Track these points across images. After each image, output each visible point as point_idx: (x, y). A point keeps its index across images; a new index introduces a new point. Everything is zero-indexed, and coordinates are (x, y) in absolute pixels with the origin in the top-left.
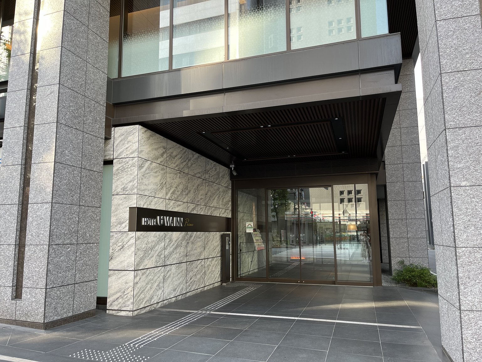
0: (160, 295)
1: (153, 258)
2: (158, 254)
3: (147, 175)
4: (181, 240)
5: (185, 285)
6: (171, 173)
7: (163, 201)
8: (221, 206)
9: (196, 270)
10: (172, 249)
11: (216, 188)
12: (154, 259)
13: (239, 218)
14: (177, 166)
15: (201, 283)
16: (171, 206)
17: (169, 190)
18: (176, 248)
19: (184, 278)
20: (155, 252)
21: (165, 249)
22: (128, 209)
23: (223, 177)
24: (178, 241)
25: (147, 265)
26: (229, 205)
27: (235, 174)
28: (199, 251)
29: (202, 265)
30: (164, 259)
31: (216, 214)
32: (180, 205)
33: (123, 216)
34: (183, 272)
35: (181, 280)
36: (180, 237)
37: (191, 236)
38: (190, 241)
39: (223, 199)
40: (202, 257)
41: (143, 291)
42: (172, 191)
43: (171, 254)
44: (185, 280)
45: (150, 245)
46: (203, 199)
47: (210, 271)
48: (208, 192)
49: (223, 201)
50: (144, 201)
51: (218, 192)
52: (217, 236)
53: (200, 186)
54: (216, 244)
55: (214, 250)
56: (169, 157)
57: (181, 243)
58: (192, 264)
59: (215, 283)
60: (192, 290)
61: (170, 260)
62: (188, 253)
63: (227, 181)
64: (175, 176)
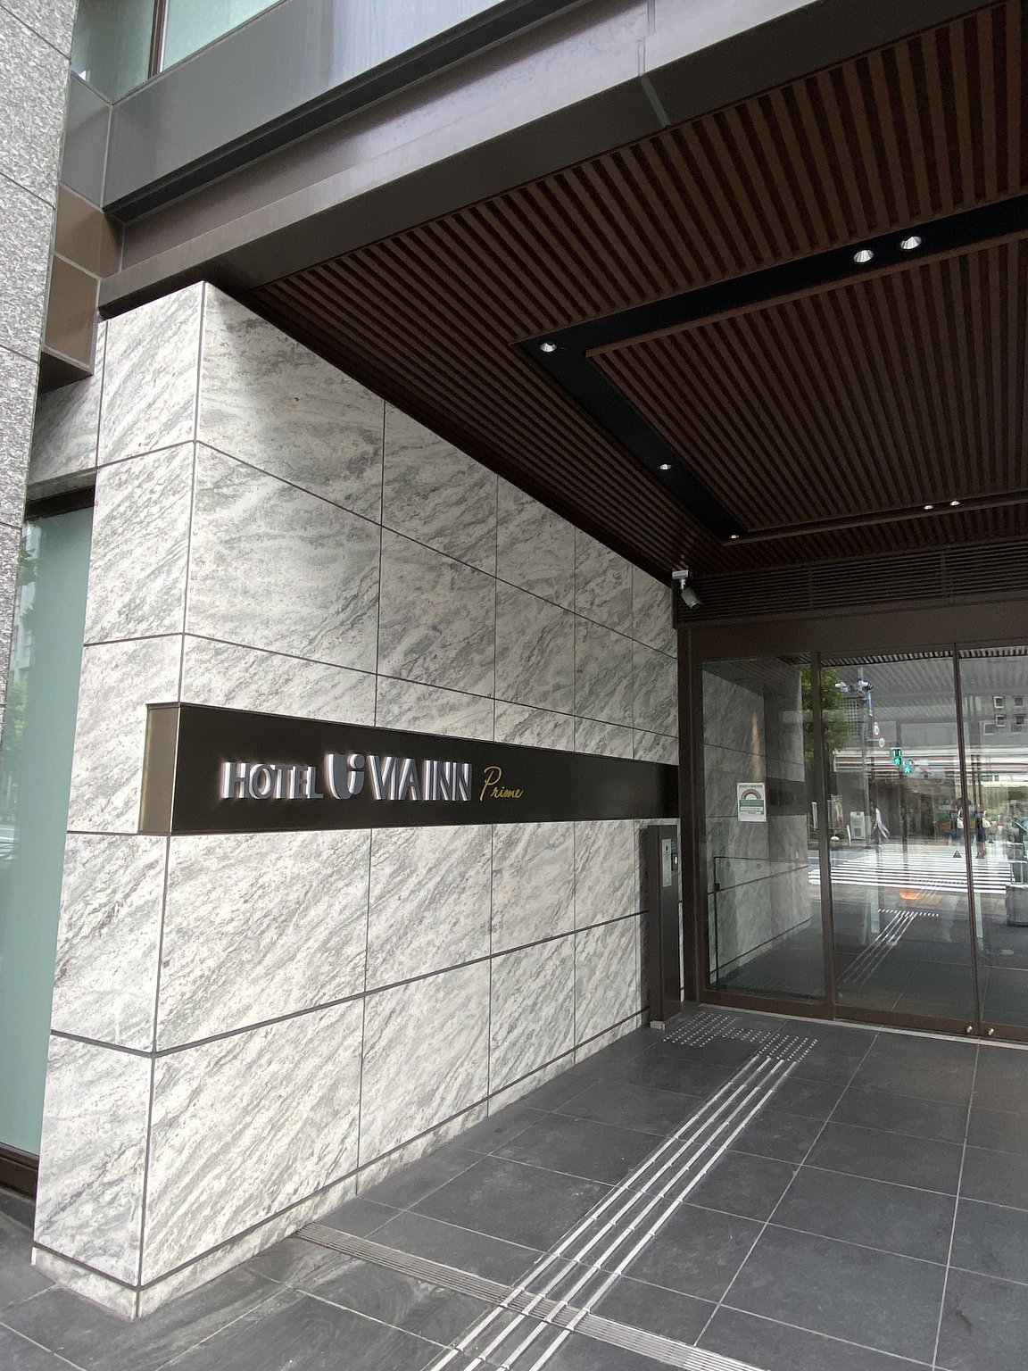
0: (335, 1148)
1: (293, 965)
2: (326, 942)
3: (256, 545)
4: (463, 861)
5: (484, 1064)
6: (406, 561)
7: (360, 681)
8: (639, 721)
9: (535, 985)
10: (410, 907)
11: (619, 649)
12: (297, 971)
13: (708, 765)
14: (439, 533)
15: (561, 1037)
16: (405, 707)
17: (398, 637)
18: (434, 900)
19: (475, 1033)
20: (304, 932)
21: (369, 909)
22: (142, 713)
23: (646, 611)
24: (444, 867)
25: (248, 1008)
26: (671, 718)
27: (691, 601)
28: (549, 903)
29: (563, 961)
30: (360, 960)
31: (619, 749)
32: (453, 708)
33: (119, 750)
34: (473, 1005)
35: (459, 1044)
36: (454, 851)
37: (511, 843)
38: (508, 862)
39: (648, 694)
40: (564, 926)
41: (216, 1155)
42: (414, 640)
43: (403, 932)
44: (481, 1038)
45: (271, 903)
46: (567, 689)
47: (598, 975)
48: (585, 662)
49: (646, 702)
50: (237, 672)
51: (630, 665)
52: (625, 834)
53: (550, 636)
54: (625, 866)
55: (617, 889)
56: (396, 485)
57: (462, 876)
58: (518, 960)
59: (620, 1023)
60: (517, 1077)
61: (402, 958)
62: (499, 916)
63: (663, 630)
64: (431, 576)
